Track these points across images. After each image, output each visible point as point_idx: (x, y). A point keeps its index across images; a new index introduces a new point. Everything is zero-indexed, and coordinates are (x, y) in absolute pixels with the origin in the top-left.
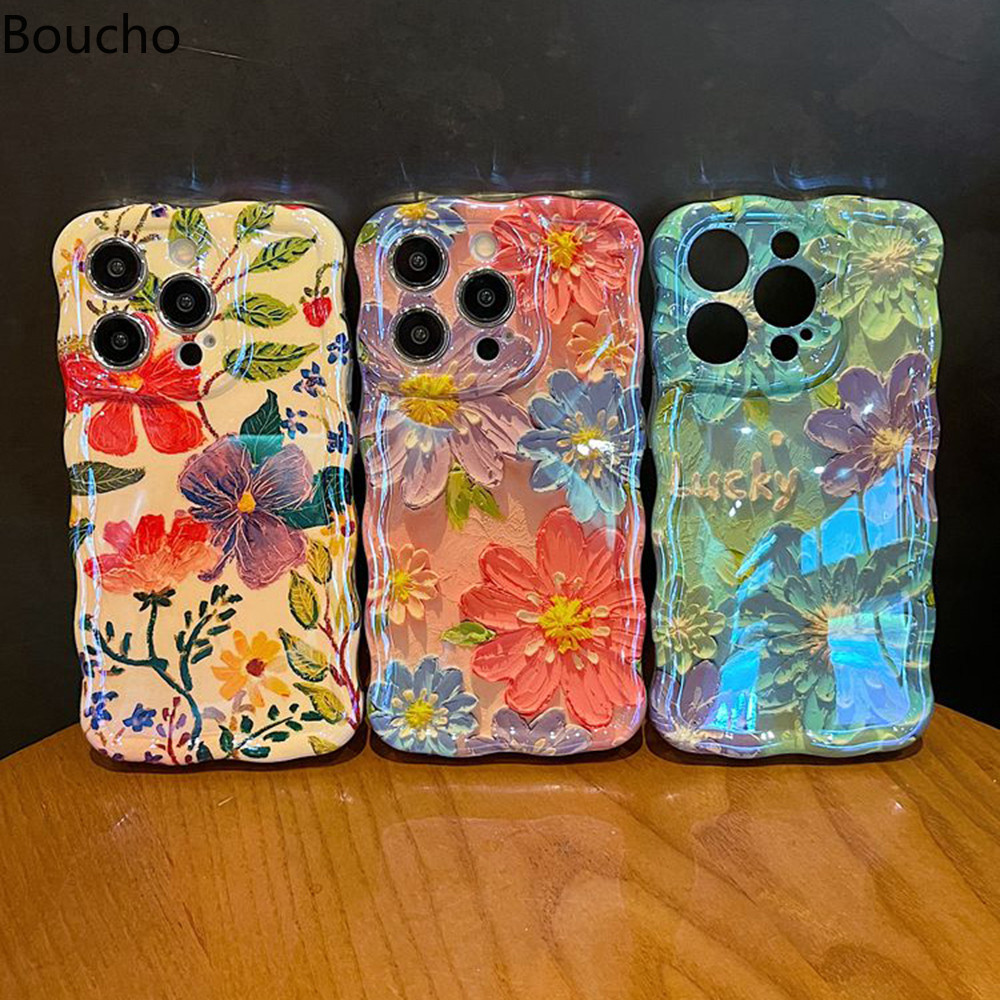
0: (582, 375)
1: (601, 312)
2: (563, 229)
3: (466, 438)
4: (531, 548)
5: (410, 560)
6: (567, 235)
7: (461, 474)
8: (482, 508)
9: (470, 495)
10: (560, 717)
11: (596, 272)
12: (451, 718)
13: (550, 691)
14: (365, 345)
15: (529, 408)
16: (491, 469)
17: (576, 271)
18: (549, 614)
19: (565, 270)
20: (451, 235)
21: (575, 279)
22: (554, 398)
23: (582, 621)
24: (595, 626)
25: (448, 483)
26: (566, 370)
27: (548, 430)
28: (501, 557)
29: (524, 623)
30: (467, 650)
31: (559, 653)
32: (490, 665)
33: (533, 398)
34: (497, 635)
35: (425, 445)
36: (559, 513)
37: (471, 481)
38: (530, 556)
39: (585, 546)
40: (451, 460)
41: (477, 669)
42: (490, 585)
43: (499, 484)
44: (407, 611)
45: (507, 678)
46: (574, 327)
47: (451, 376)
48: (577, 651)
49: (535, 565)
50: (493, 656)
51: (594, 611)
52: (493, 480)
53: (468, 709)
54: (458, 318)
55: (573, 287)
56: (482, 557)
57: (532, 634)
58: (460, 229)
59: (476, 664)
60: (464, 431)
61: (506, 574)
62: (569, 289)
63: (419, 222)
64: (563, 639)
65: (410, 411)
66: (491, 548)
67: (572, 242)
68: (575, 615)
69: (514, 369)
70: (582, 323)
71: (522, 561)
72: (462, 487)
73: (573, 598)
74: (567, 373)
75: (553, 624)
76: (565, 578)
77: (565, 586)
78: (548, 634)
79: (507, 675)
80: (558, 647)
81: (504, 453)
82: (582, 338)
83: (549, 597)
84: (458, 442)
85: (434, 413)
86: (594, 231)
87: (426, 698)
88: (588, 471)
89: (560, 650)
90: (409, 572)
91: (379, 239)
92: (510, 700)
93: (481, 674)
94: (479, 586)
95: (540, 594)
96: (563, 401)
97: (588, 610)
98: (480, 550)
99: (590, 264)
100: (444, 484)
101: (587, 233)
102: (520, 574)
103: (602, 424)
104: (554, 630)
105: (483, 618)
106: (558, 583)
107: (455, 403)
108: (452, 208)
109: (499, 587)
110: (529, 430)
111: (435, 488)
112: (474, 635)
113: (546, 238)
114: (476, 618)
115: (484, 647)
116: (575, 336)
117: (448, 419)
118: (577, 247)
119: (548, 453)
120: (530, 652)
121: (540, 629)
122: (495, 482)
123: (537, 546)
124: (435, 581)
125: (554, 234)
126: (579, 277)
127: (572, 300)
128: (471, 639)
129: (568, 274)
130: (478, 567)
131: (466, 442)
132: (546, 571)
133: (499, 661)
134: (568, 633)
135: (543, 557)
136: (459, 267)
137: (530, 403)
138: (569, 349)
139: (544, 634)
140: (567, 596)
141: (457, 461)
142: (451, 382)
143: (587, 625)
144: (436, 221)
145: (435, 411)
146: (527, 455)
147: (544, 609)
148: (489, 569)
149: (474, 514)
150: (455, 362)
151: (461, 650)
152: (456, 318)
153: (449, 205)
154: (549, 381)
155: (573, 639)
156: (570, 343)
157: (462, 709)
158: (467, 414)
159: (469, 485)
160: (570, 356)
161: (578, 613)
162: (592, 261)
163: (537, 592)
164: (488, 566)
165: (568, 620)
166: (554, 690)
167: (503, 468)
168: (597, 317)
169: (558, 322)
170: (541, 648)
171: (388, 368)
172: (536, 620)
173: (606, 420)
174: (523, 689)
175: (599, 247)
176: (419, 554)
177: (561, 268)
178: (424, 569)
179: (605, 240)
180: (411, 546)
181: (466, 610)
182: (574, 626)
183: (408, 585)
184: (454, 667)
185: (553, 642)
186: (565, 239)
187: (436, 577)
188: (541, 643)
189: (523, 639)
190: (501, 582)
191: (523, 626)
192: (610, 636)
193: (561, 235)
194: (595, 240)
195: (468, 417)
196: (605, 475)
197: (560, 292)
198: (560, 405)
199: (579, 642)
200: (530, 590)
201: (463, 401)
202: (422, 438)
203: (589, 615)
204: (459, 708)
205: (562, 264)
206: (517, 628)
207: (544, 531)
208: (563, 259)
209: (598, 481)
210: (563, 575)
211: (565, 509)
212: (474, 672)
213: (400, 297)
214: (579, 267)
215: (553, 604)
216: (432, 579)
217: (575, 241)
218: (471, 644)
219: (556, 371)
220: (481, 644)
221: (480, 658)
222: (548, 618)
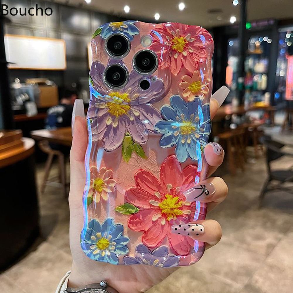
0: (185, 98)
1: (195, 72)
2: (180, 36)
3: (132, 122)
4: (158, 172)
5: (104, 174)
6: (182, 38)
7: (130, 137)
8: (137, 153)
9: (133, 147)
10: (166, 250)
11: (194, 55)
12: (117, 247)
13: (162, 238)
14: (92, 79)
15: (161, 110)
16: (143, 136)
17: (185, 54)
18: (164, 202)
19: (180, 53)
20: (133, 36)
21: (185, 57)
22: (172, 107)
23: (179, 206)
24: (184, 209)
25: (123, 141)
26: (178, 95)
27: (168, 121)
28: (144, 175)
29: (153, 206)
30: (126, 216)
31: (168, 221)
32: (136, 224)
33: (163, 107)
34: (140, 210)
35: (115, 124)
36: (171, 157)
37: (133, 141)
38: (157, 176)
39: (182, 173)
40: (126, 131)
41: (130, 225)
42: (138, 187)
43: (145, 143)
44: (101, 197)
45: (143, 231)
46: (183, 77)
47: (128, 94)
48: (175, 220)
49: (159, 180)
50: (138, 220)
51: (184, 203)
52: (143, 141)
53: (125, 243)
54: (133, 70)
55: (183, 60)
56: (136, 175)
57: (156, 211)
58: (136, 33)
59: (130, 223)
60: (132, 119)
61: (146, 183)
62: (181, 61)
63: (119, 29)
64: (169, 214)
65: (109, 109)
66: (140, 171)
67: (184, 42)
68: (176, 204)
69: (155, 93)
70: (186, 76)
71: (153, 178)
72: (129, 144)
73: (175, 196)
74: (179, 97)
75: (166, 207)
76: (172, 187)
77: (172, 190)
78: (163, 211)
79: (144, 229)
80: (167, 218)
81: (149, 130)
82: (186, 82)
83: (164, 195)
84: (129, 123)
85: (120, 110)
86: (194, 38)
87: (107, 238)
88: (185, 140)
89: (168, 219)
90: (104, 179)
91: (102, 35)
92: (144, 240)
93: (132, 228)
94: (134, 188)
95: (160, 193)
96: (176, 109)
97: (181, 202)
98: (135, 172)
99: (191, 51)
100: (122, 142)
101: (190, 38)
102: (152, 184)
103: (193, 120)
104: (166, 210)
105: (134, 202)
106: (169, 189)
107: (129, 106)
108: (134, 24)
109: (143, 188)
110: (161, 120)
111: (118, 143)
112: (130, 210)
113: (173, 39)
114: (131, 202)
115: (134, 216)
116: (183, 81)
117: (125, 113)
118: (186, 44)
119: (168, 131)
120: (154, 219)
121: (160, 209)
122: (144, 142)
123: (160, 172)
124: (114, 184)
125: (176, 38)
126: (186, 56)
127: (183, 66)
128: (128, 212)
129: (181, 54)
130: (134, 179)
131: (133, 124)
132: (164, 183)
133: (140, 222)
134: (172, 212)
135: (163, 177)
136: (135, 48)
137: (161, 109)
138: (180, 86)
139: (161, 211)
140: (173, 195)
141: (128, 132)
142: (128, 97)
143: (181, 208)
144: (127, 29)
145: (120, 109)
146: (159, 131)
147: (162, 200)
148: (139, 180)
149: (134, 155)
150: (130, 89)
151: (124, 216)
152: (132, 70)
153: (133, 23)
154: (170, 99)
155: (174, 215)
156: (180, 84)
157: (122, 243)
158: (134, 112)
159: (132, 142)
160: (180, 89)
161: (177, 203)
162: (191, 50)
163: (159, 192)
164: (138, 179)
165: (172, 206)
166: (164, 237)
167: (148, 136)
168: (193, 73)
169: (176, 75)
170: (160, 218)
171: (101, 89)
172: (158, 205)
173: (194, 118)
174: (150, 236)
175: (195, 44)
176: (108, 171)
177: (179, 52)
178: (110, 178)
179: (198, 42)
180: (105, 168)
181: (127, 199)
182: (175, 209)
183: (102, 185)
184: (120, 224)
185: (165, 215)
186: (181, 40)
187: (115, 182)
188: (160, 215)
189: (152, 213)
190: (143, 186)
191: (152, 207)
192: (191, 214)
193: (179, 38)
194: (194, 42)
195: (134, 113)
196: (193, 142)
197: (177, 61)
198: (175, 110)
199: (177, 216)
200: (156, 191)
201: (133, 106)
202: (113, 121)
203: (182, 204)
204: (121, 243)
205: (179, 51)
206: (149, 208)
207: (164, 165)
208: (180, 49)
209: (189, 145)
210: (171, 185)
211: (174, 156)
212: (129, 226)
213: (109, 60)
214: (186, 52)
215: (166, 198)
216: (113, 183)
217: (185, 41)
218: (128, 214)
219: (174, 96)
220: (133, 214)
221: (132, 220)
222: (164, 204)
